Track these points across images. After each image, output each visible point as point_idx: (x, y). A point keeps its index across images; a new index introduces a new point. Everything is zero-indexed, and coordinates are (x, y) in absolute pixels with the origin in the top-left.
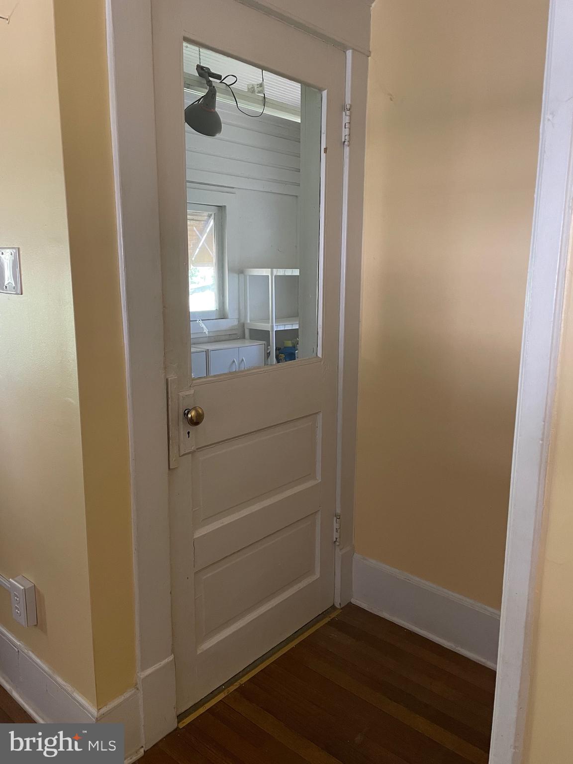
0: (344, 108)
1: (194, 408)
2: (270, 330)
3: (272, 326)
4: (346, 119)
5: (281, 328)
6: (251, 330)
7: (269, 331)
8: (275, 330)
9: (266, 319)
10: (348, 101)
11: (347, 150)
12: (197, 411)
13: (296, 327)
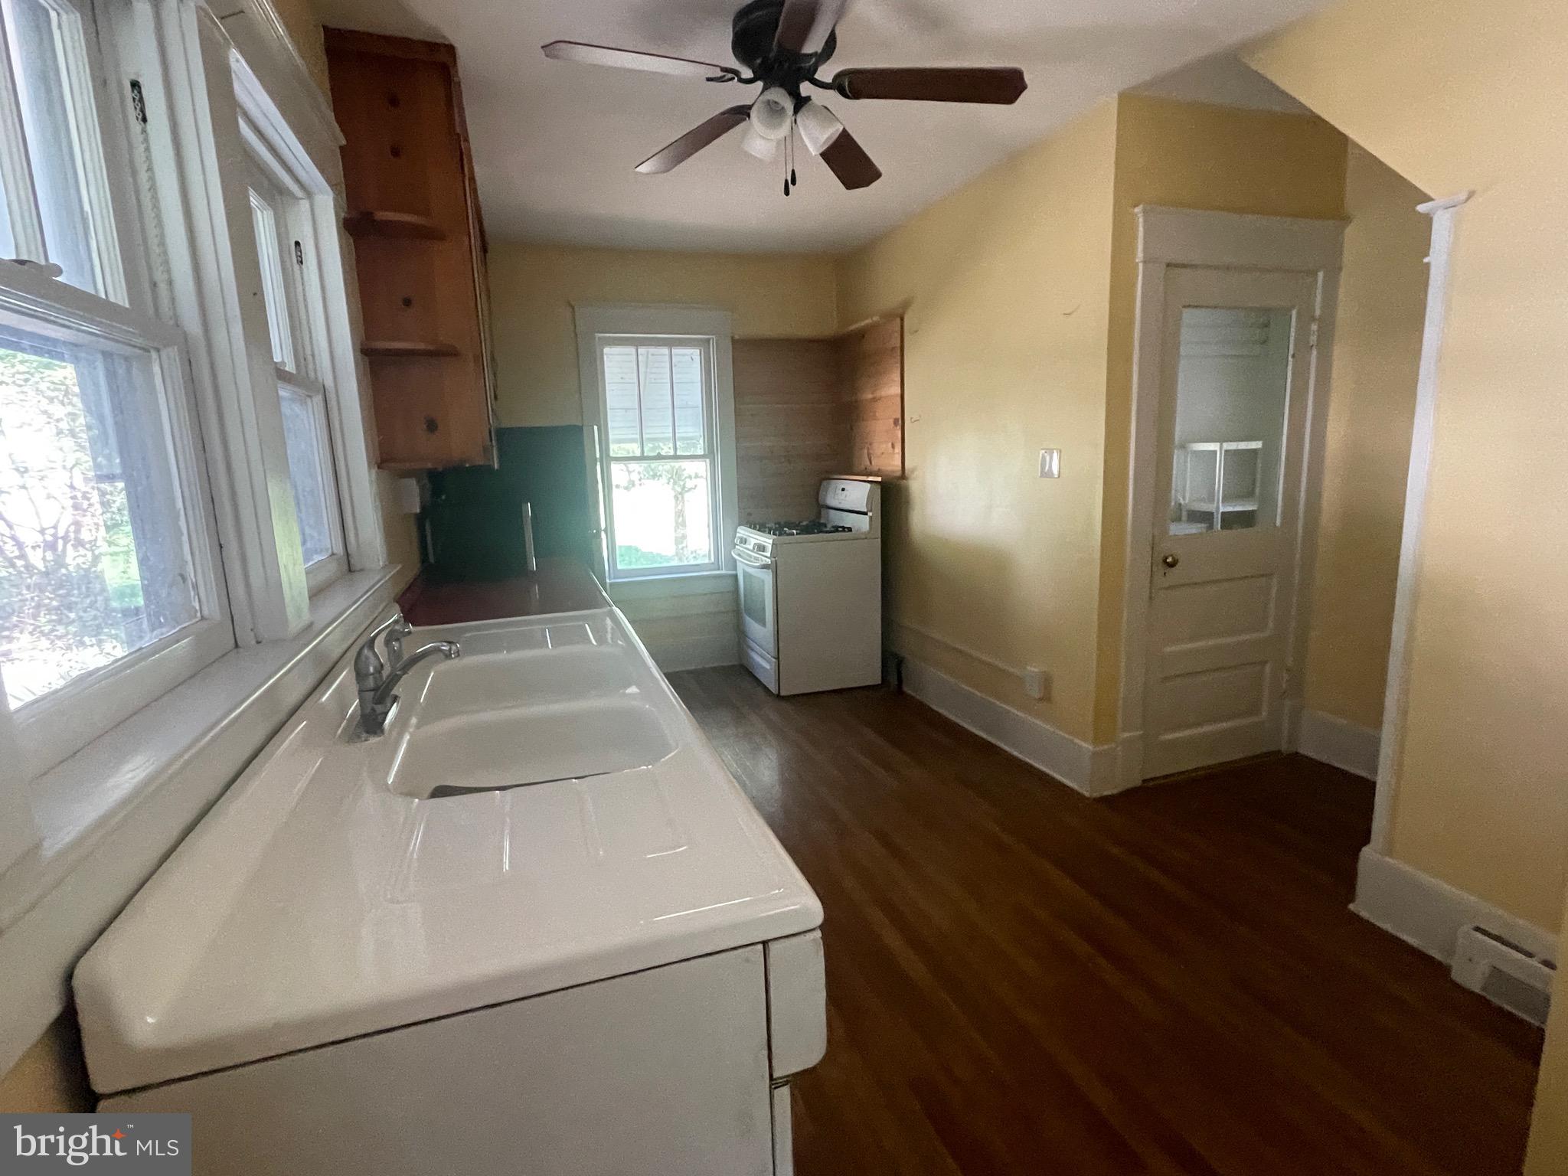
0: (1313, 319)
1: (1172, 555)
2: (1214, 511)
3: (1218, 508)
4: (1314, 327)
5: (1230, 509)
6: (1188, 511)
7: (1212, 513)
8: (1221, 511)
9: (1211, 498)
10: (1318, 313)
11: (1315, 352)
12: (1173, 558)
13: (1254, 508)
